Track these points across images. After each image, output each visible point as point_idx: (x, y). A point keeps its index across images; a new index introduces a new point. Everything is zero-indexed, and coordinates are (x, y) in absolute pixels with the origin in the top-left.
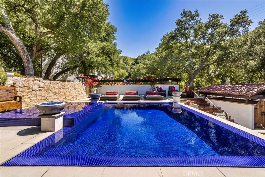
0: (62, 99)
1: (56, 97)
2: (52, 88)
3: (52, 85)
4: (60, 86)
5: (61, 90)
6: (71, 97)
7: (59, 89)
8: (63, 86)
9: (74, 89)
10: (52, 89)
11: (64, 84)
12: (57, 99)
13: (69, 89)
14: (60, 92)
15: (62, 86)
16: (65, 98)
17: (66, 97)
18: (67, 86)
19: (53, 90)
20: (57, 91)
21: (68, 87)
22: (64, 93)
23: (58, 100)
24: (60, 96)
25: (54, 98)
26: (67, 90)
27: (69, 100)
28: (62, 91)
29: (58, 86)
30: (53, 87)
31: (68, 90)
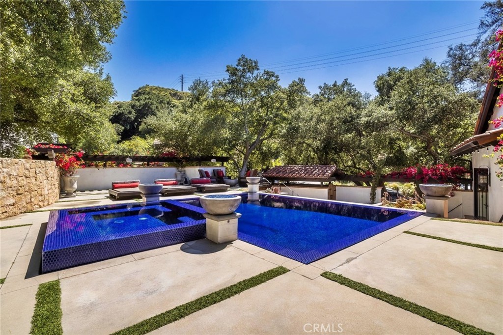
0: (24, 204)
1: (12, 201)
2: (5, 175)
3: (5, 168)
4: (22, 171)
5: (23, 180)
6: (41, 198)
7: (20, 179)
8: (27, 169)
9: (44, 177)
10: (4, 177)
11: (28, 166)
12: (14, 205)
13: (38, 177)
14: (21, 187)
15: (24, 171)
16: (29, 201)
17: (33, 200)
18: (34, 169)
19: (8, 181)
20: (14, 183)
21: (36, 173)
22: (29, 189)
23: (15, 207)
24: (20, 197)
25: (8, 204)
26: (33, 180)
27: (37, 206)
28: (25, 183)
29: (17, 170)
30: (7, 174)
31: (36, 180)
